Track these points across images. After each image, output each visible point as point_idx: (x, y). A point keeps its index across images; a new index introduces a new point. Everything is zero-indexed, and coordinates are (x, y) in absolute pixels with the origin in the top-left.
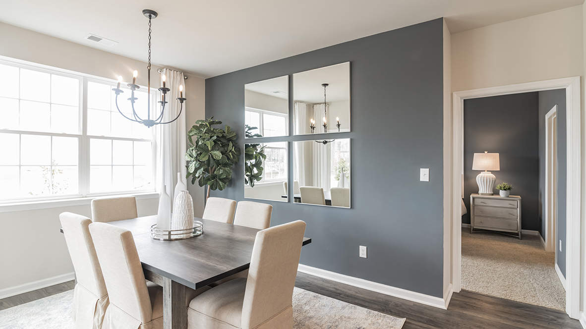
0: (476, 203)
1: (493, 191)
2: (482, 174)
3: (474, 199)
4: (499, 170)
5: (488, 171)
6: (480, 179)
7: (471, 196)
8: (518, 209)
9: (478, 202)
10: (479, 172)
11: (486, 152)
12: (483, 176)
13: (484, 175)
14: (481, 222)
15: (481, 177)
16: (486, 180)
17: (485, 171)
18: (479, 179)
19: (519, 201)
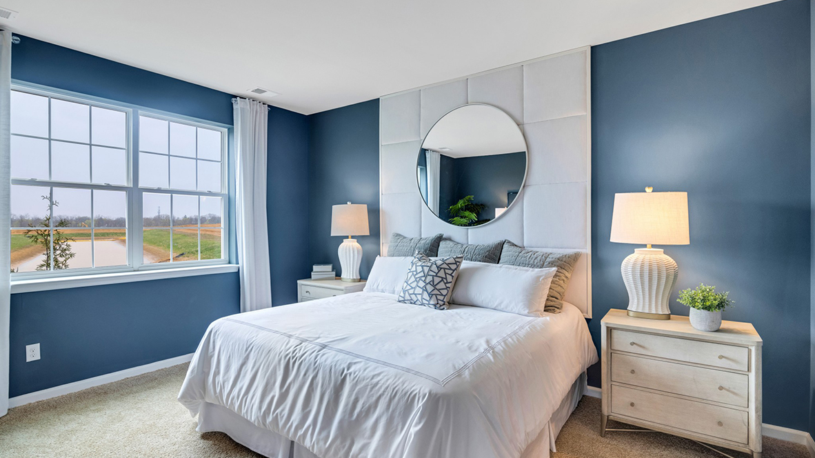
0: (616, 346)
1: (671, 307)
2: (637, 255)
3: (610, 330)
4: (687, 242)
5: (653, 246)
6: (630, 269)
7: (603, 322)
8: (752, 375)
9: (622, 342)
10: (630, 248)
11: (649, 190)
12: (639, 263)
13: (641, 257)
14: (632, 404)
15: (635, 264)
16: (649, 274)
17: (645, 246)
18: (628, 268)
19: (753, 349)
